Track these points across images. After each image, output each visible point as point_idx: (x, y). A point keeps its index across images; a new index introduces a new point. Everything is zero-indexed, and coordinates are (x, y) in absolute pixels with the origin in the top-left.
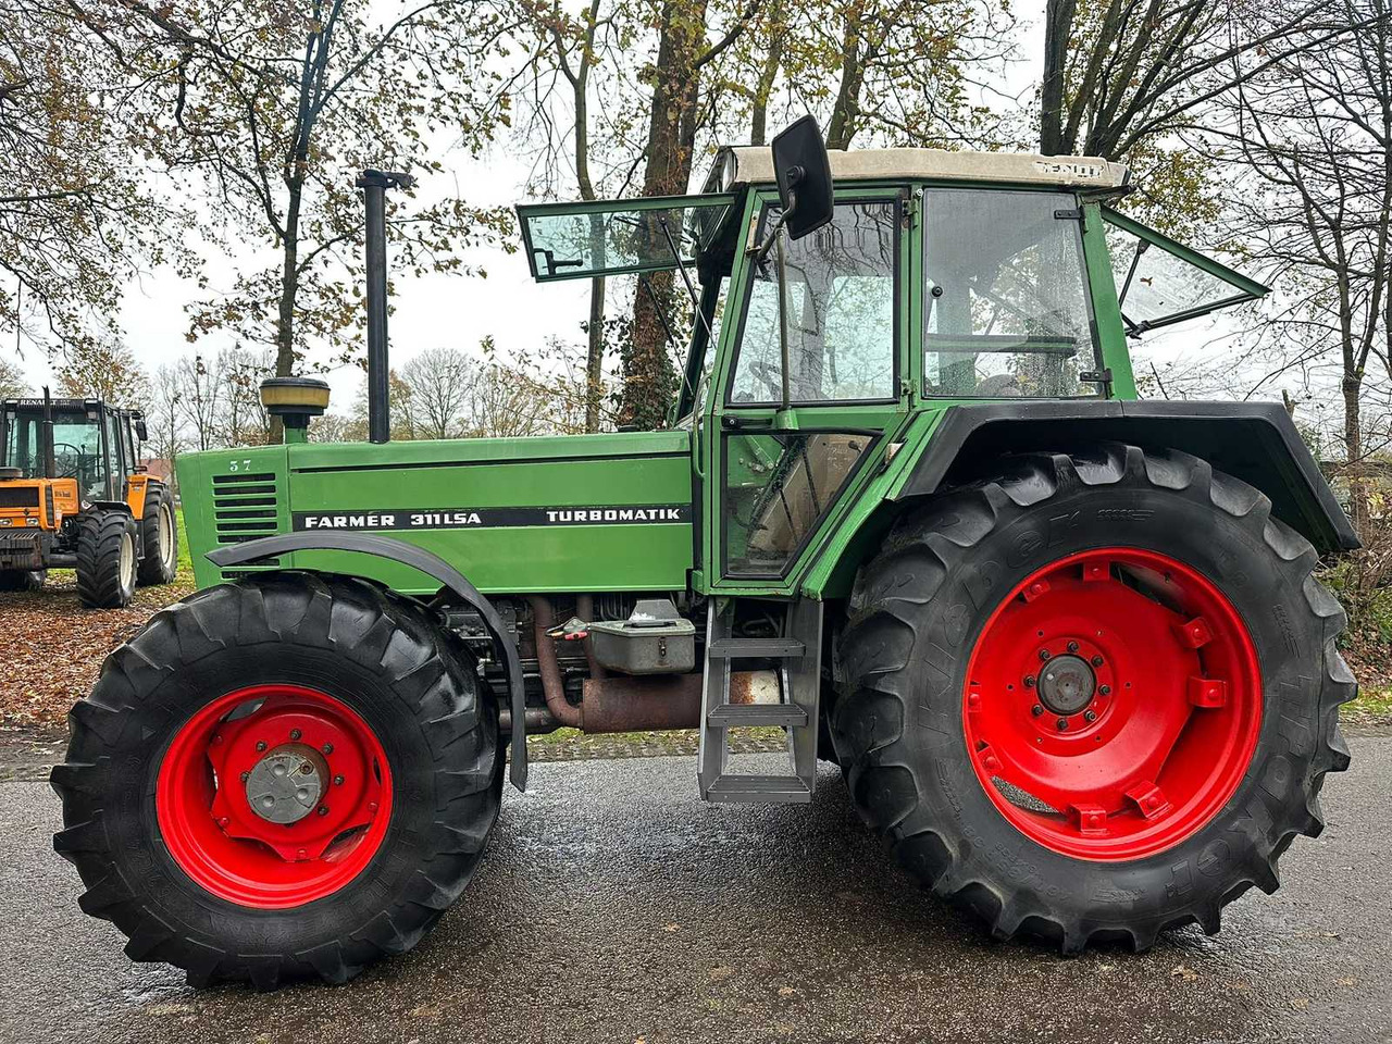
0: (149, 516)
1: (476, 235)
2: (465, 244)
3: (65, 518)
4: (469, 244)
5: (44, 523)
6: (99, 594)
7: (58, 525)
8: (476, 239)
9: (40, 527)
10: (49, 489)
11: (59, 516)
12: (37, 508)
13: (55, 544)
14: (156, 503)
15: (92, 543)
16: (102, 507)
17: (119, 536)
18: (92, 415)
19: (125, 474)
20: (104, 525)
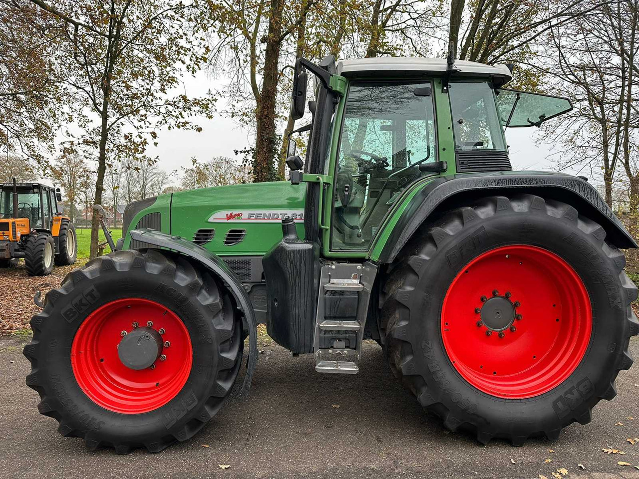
0: (62, 235)
1: (194, 111)
2: (189, 115)
3: (22, 236)
4: (191, 115)
5: (11, 238)
6: (35, 269)
7: (18, 239)
8: (194, 113)
9: (9, 240)
10: (14, 223)
11: (19, 235)
12: (8, 232)
13: (17, 247)
14: (65, 229)
15: (32, 247)
16: (38, 231)
17: (44, 244)
18: (36, 190)
19: (52, 216)
20: (37, 239)
